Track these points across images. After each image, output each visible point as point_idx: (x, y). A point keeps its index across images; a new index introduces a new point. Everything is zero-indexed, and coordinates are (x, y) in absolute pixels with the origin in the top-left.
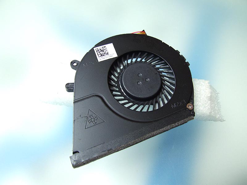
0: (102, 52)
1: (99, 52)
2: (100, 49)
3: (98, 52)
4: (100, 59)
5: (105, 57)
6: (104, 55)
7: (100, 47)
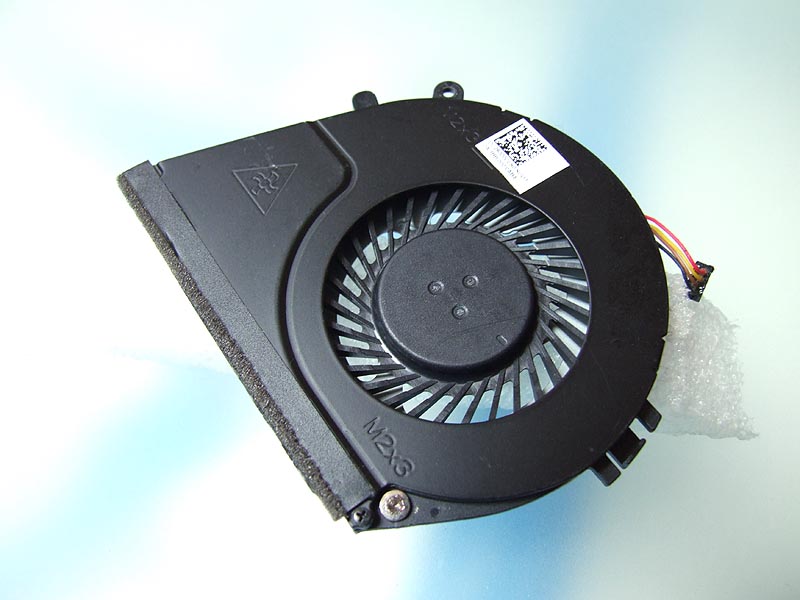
0: (520, 144)
1: (514, 137)
2: (527, 137)
3: (515, 133)
4: (488, 148)
5: (500, 158)
6: (508, 153)
7: (534, 134)
